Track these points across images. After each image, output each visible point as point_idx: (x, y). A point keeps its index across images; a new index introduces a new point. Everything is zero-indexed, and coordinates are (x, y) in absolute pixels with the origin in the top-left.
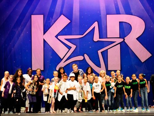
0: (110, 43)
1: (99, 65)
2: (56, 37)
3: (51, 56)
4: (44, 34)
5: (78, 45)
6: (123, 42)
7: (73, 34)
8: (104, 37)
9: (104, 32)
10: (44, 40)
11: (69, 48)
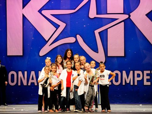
0: (111, 20)
1: (96, 50)
2: (40, 11)
3: (33, 37)
4: (23, 7)
5: (69, 23)
6: (129, 20)
7: (62, 8)
8: (103, 13)
9: (103, 5)
10: (23, 16)
11: (57, 26)
